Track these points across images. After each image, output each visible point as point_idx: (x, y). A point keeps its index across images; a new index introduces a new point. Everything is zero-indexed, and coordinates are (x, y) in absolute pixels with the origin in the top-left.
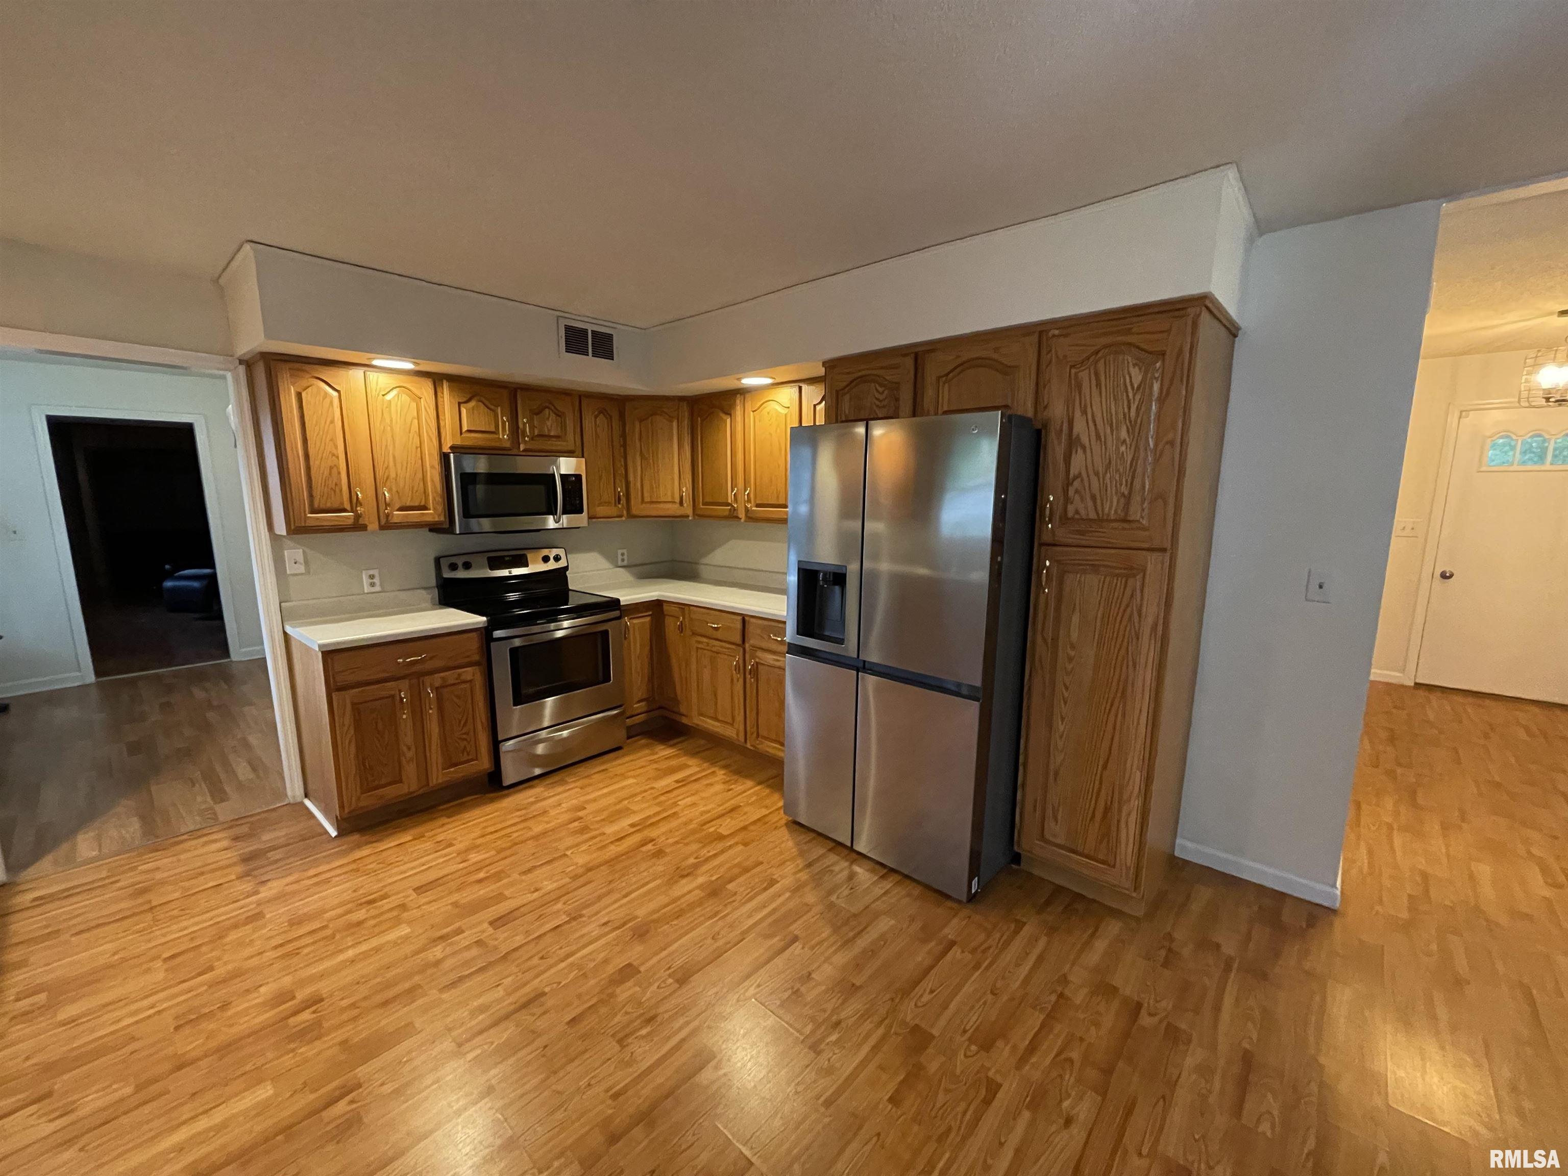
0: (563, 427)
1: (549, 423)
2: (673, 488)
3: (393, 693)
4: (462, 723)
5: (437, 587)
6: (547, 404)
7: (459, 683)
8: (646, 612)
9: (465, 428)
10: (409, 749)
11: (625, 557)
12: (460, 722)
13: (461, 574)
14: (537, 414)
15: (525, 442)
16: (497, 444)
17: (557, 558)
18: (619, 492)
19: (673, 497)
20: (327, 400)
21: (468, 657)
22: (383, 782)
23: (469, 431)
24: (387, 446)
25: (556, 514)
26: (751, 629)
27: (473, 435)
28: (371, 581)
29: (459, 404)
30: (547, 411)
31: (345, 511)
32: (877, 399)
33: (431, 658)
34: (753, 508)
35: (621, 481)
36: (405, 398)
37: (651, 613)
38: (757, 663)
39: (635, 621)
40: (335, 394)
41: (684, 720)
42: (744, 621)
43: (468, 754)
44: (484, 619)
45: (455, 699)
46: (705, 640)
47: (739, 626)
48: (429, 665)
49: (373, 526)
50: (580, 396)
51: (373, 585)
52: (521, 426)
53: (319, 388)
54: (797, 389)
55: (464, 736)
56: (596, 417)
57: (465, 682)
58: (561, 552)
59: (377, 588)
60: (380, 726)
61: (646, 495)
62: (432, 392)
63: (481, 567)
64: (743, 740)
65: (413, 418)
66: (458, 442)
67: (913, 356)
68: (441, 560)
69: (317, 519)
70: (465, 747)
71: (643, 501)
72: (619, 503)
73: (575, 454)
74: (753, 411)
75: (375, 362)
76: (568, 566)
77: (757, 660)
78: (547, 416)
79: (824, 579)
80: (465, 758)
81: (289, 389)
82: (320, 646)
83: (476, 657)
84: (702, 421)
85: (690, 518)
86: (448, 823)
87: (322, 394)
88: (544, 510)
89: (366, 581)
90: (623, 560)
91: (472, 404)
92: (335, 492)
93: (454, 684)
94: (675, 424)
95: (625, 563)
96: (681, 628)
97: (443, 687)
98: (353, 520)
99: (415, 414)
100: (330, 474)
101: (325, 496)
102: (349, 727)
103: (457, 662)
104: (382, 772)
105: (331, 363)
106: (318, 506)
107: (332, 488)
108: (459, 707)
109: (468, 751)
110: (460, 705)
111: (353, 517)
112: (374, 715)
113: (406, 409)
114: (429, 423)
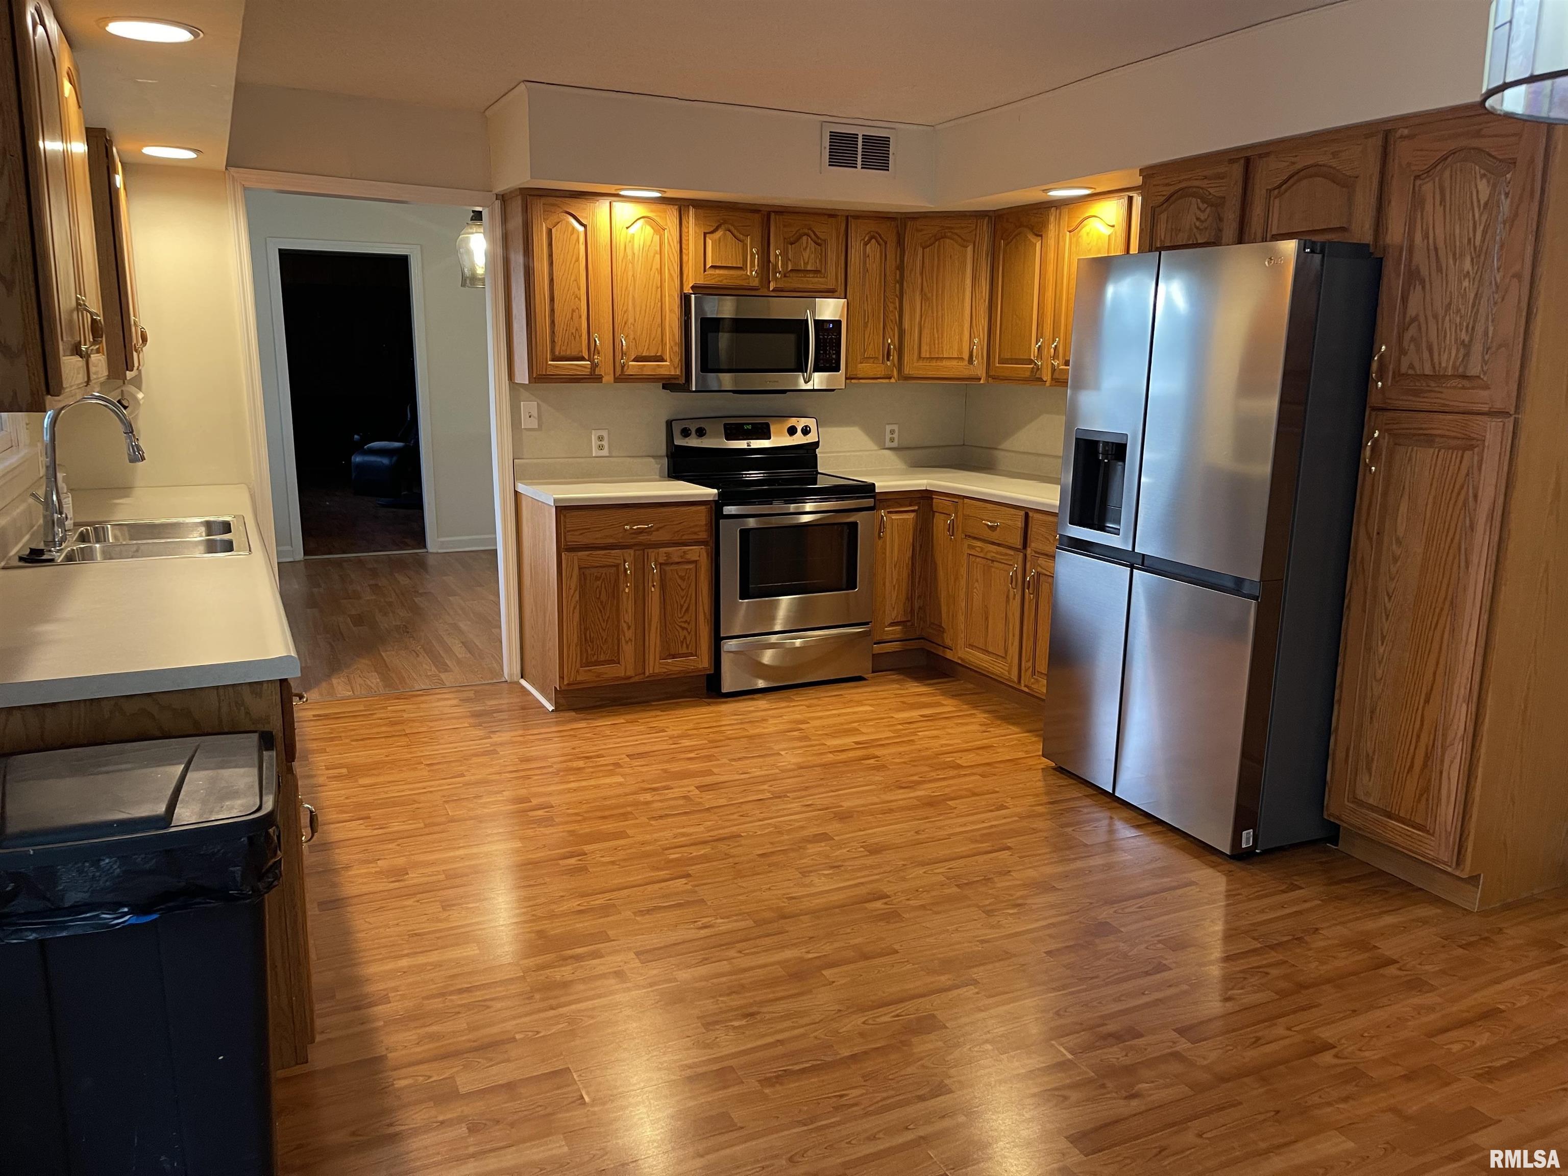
0: (824, 259)
1: (806, 255)
2: (961, 340)
3: (618, 562)
4: (684, 609)
5: (667, 456)
6: (806, 231)
7: (683, 562)
8: (911, 505)
9: (709, 264)
10: (629, 628)
11: (896, 436)
12: (682, 606)
13: (693, 442)
14: (792, 244)
15: (776, 279)
16: (744, 283)
17: (806, 431)
18: (889, 345)
19: (960, 351)
20: (575, 236)
21: (695, 533)
22: (602, 658)
23: (712, 267)
24: (627, 288)
25: (806, 372)
26: (1034, 529)
27: (718, 272)
28: (600, 443)
29: (705, 234)
30: (805, 238)
31: (582, 359)
32: (1198, 219)
33: (657, 530)
34: (1062, 368)
35: (893, 330)
36: (649, 230)
37: (916, 508)
38: (1039, 574)
39: (894, 517)
40: (581, 229)
41: (949, 655)
42: (1027, 515)
43: (687, 647)
44: (715, 491)
45: (679, 581)
46: (979, 544)
47: (1020, 524)
48: (655, 537)
49: (608, 378)
50: (847, 217)
51: (601, 448)
52: (772, 259)
53: (568, 222)
54: (1125, 201)
55: (685, 625)
56: (866, 244)
57: (690, 562)
58: (811, 423)
59: (605, 452)
60: (604, 597)
61: (925, 348)
62: (677, 221)
63: (716, 435)
64: (1016, 680)
65: (656, 253)
66: (701, 281)
67: (1242, 161)
68: (673, 422)
69: (556, 367)
70: (685, 638)
71: (920, 357)
72: (888, 360)
73: (836, 294)
74: (1070, 232)
75: (623, 193)
76: (818, 442)
77: (1039, 569)
78: (805, 245)
79: (1105, 454)
80: (684, 650)
81: (542, 225)
82: (555, 500)
83: (703, 535)
84: (1006, 245)
85: (982, 382)
86: (661, 715)
87: (570, 229)
88: (793, 366)
89: (594, 442)
90: (892, 440)
91: (719, 233)
92: (575, 338)
93: (678, 563)
94: (970, 249)
95: (895, 444)
96: (952, 529)
97: (666, 564)
98: (589, 370)
99: (658, 248)
100: (572, 318)
101: (566, 342)
102: (575, 590)
103: (683, 538)
104: (601, 648)
105: (580, 195)
106: (560, 353)
107: (572, 333)
108: (683, 590)
109: (688, 643)
110: (683, 588)
111: (589, 366)
112: (599, 583)
113: (648, 243)
114: (672, 258)
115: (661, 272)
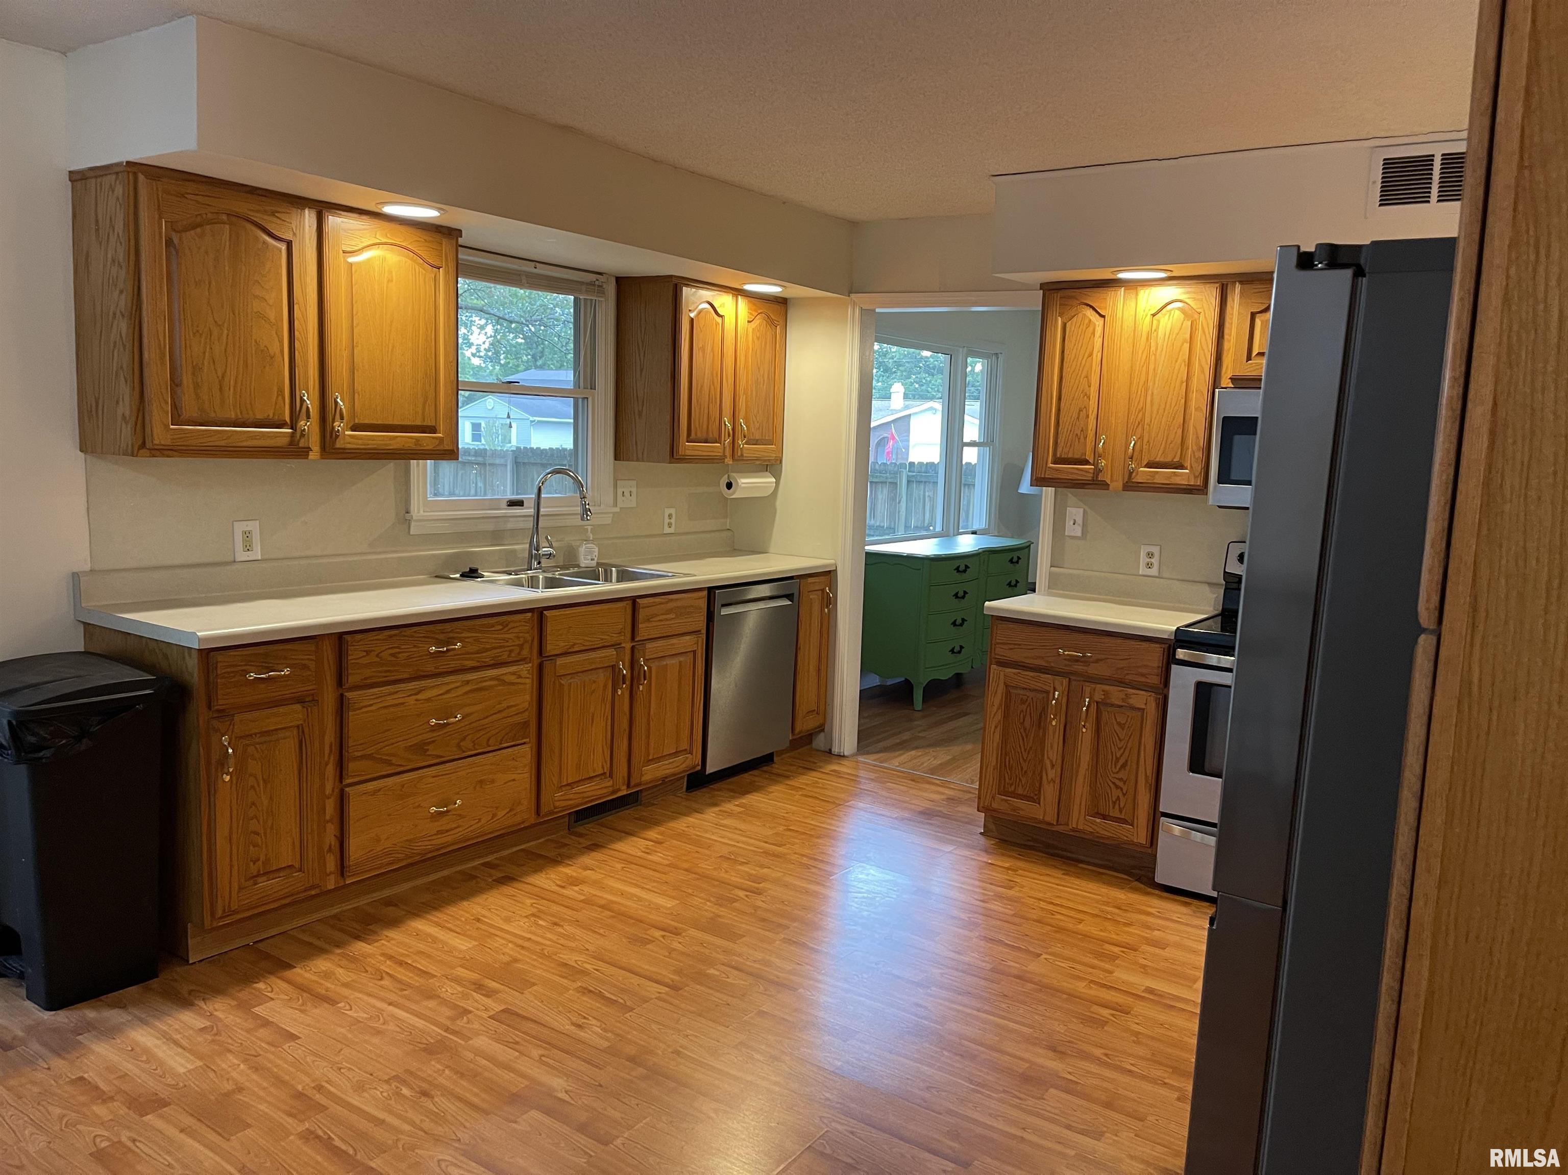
3: (1047, 688)
4: (1118, 763)
5: (1224, 585)
7: (1124, 706)
9: (1255, 351)
10: (1053, 766)
12: (1118, 759)
20: (1091, 330)
21: (1143, 675)
22: (1020, 791)
23: (1259, 354)
28: (1149, 560)
29: (1253, 316)
31: (1087, 462)
33: (1097, 661)
36: (1179, 315)
40: (1100, 321)
43: (1121, 811)
45: (1117, 727)
48: (1093, 670)
49: (1116, 485)
51: (1149, 566)
53: (1085, 315)
55: (1120, 784)
57: (1133, 709)
59: (1154, 571)
60: (1027, 723)
62: (1215, 302)
65: (1185, 341)
66: (1240, 373)
68: (1231, 545)
69: (1058, 470)
70: (1118, 798)
80: (1117, 814)
81: (1056, 320)
83: (1154, 680)
87: (1087, 321)
89: (1143, 559)
92: (1079, 439)
93: (1119, 707)
97: (1105, 704)
98: (1092, 475)
99: (1188, 336)
100: (1078, 418)
101: (1069, 444)
102: (998, 709)
103: (1127, 677)
104: (1020, 779)
105: (1104, 283)
106: (1061, 455)
107: (1077, 435)
108: (1120, 740)
109: (1122, 806)
110: (1122, 738)
111: (1091, 471)
112: (1024, 707)
113: (1176, 331)
114: (1205, 347)
115: (1189, 364)
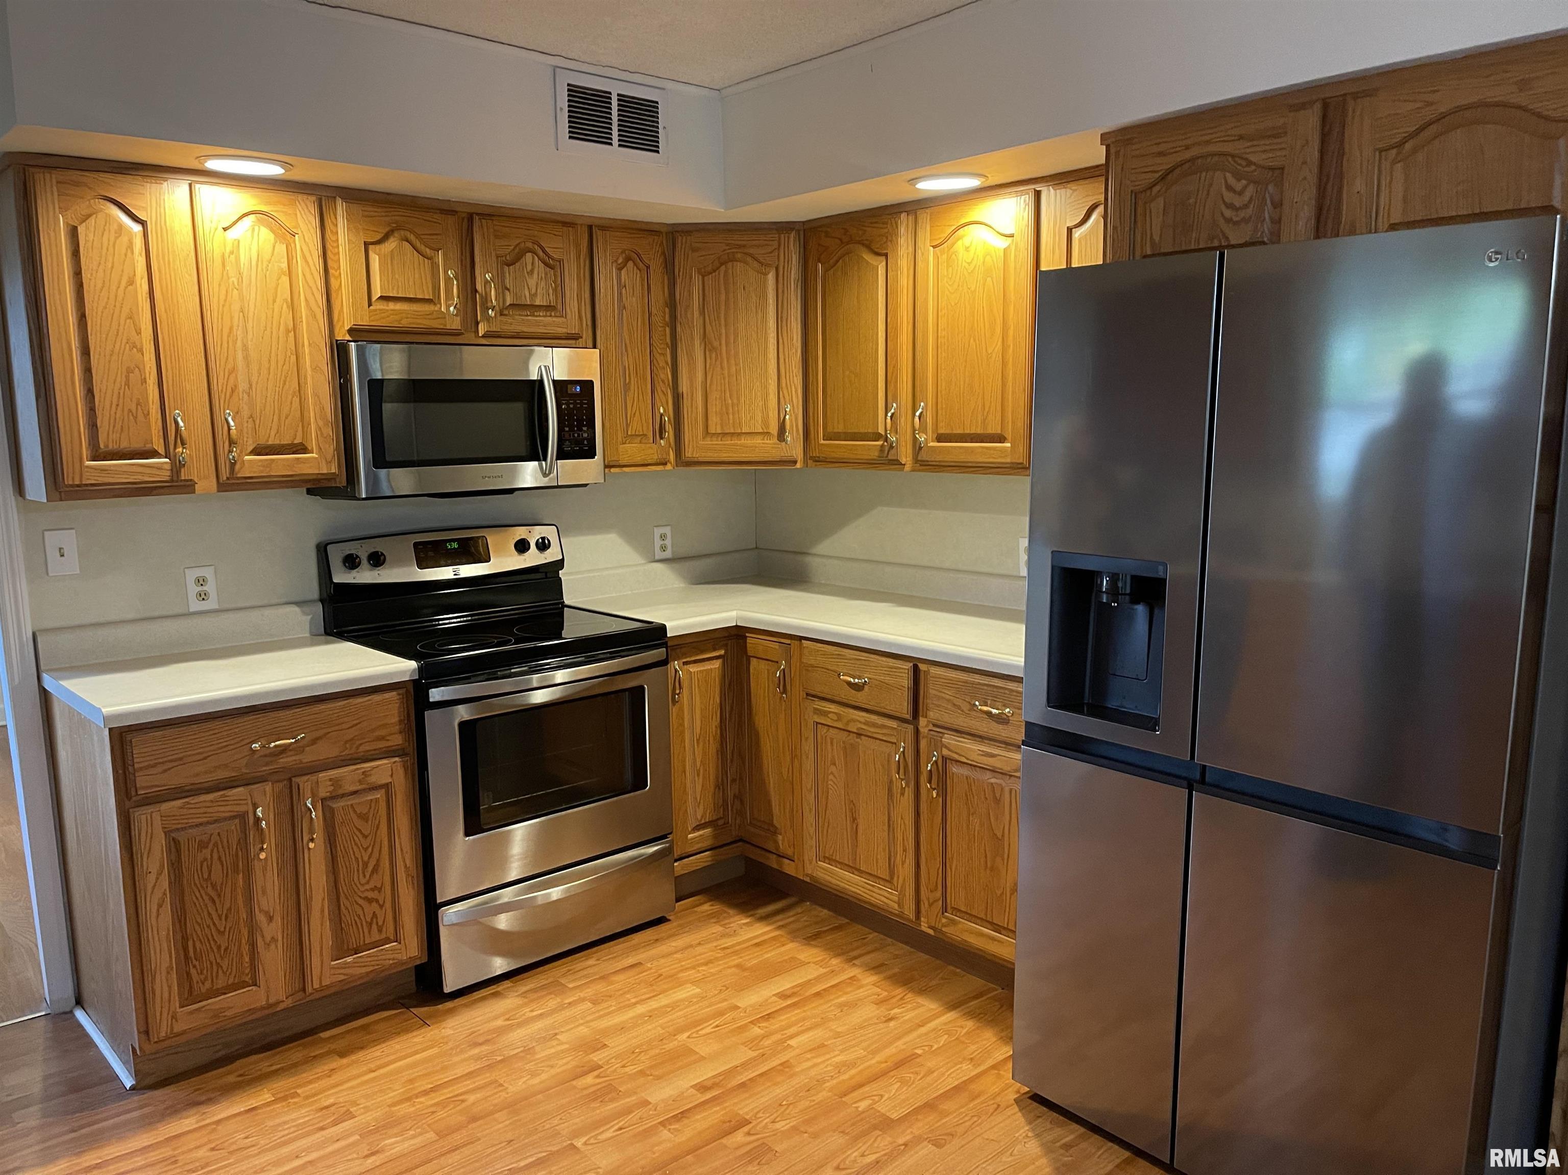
0: (560, 289)
1: (532, 282)
2: (766, 406)
3: (243, 809)
4: (370, 868)
5: (322, 600)
6: (530, 245)
7: (364, 790)
8: (715, 650)
9: (377, 293)
10: (270, 919)
11: (668, 542)
12: (366, 865)
13: (366, 576)
14: (509, 265)
15: (488, 319)
16: (436, 324)
17: (543, 545)
18: (661, 415)
19: (766, 423)
20: (124, 239)
21: (382, 738)
22: (221, 983)
23: (382, 298)
24: (231, 328)
25: (545, 459)
26: (932, 691)
27: (392, 306)
28: (200, 588)
29: (366, 245)
30: (529, 255)
31: (154, 454)
33: (314, 742)
34: (932, 444)
35: (665, 395)
36: (265, 235)
37: (722, 652)
38: (945, 759)
39: (693, 668)
40: (137, 228)
41: (789, 868)
42: (916, 669)
43: (380, 931)
44: (413, 664)
45: (359, 823)
46: (833, 708)
47: (906, 681)
48: (309, 756)
49: (206, 484)
50: (590, 227)
51: (203, 596)
52: (479, 287)
53: (108, 216)
54: (1029, 198)
55: (373, 895)
56: (620, 269)
57: (375, 788)
58: (549, 532)
59: (211, 603)
60: (218, 875)
61: (714, 420)
62: (315, 222)
63: (401, 562)
64: (912, 916)
65: (281, 273)
66: (365, 320)
67: (1318, 107)
68: (329, 547)
69: (103, 470)
70: (374, 915)
71: (707, 433)
72: (661, 438)
73: (581, 342)
74: (934, 247)
75: (213, 165)
76: (563, 560)
77: (945, 752)
78: (529, 268)
79: (1114, 591)
80: (376, 936)
81: (56, 219)
82: (106, 719)
83: (397, 740)
84: (826, 271)
85: (798, 466)
86: (340, 1068)
87: (115, 227)
88: (523, 453)
89: (191, 589)
90: (663, 548)
91: (391, 245)
92: (135, 418)
93: (355, 793)
94: (771, 277)
95: (668, 554)
96: (783, 684)
97: (333, 798)
98: (169, 473)
99: (284, 265)
100: (127, 384)
101: (118, 427)
102: (160, 873)
103: (362, 749)
104: (218, 964)
105: (127, 169)
106: (106, 446)
107: (130, 411)
108: (365, 837)
109: (380, 923)
110: (366, 833)
111: (168, 467)
112: (207, 852)
113: (267, 256)
114: (311, 283)
115: (293, 307)
